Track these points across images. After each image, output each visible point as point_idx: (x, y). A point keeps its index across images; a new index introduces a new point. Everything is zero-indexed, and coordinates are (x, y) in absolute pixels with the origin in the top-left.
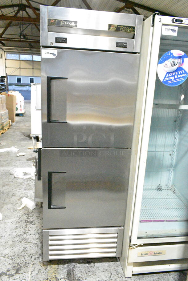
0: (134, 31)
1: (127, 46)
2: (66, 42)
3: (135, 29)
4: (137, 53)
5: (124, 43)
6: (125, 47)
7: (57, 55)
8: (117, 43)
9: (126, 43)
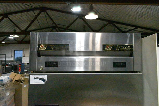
0: (133, 50)
1: (125, 65)
2: (56, 66)
3: (133, 48)
4: (139, 72)
5: (122, 63)
6: (124, 66)
7: (46, 80)
8: (114, 63)
9: (125, 63)
